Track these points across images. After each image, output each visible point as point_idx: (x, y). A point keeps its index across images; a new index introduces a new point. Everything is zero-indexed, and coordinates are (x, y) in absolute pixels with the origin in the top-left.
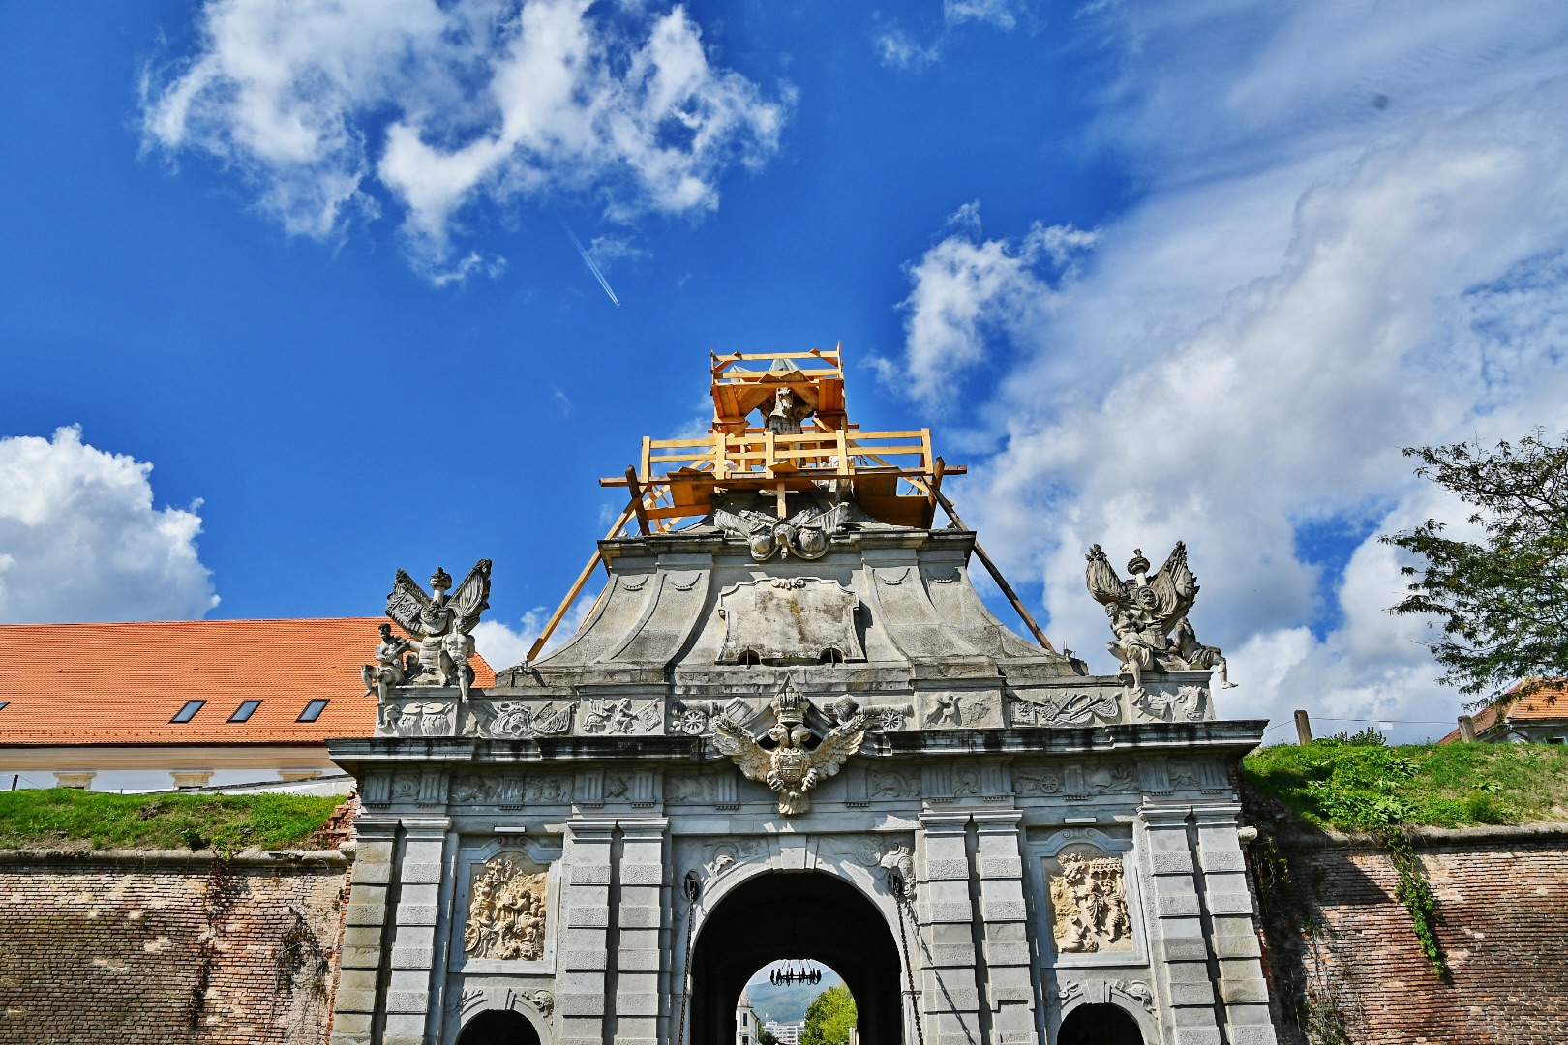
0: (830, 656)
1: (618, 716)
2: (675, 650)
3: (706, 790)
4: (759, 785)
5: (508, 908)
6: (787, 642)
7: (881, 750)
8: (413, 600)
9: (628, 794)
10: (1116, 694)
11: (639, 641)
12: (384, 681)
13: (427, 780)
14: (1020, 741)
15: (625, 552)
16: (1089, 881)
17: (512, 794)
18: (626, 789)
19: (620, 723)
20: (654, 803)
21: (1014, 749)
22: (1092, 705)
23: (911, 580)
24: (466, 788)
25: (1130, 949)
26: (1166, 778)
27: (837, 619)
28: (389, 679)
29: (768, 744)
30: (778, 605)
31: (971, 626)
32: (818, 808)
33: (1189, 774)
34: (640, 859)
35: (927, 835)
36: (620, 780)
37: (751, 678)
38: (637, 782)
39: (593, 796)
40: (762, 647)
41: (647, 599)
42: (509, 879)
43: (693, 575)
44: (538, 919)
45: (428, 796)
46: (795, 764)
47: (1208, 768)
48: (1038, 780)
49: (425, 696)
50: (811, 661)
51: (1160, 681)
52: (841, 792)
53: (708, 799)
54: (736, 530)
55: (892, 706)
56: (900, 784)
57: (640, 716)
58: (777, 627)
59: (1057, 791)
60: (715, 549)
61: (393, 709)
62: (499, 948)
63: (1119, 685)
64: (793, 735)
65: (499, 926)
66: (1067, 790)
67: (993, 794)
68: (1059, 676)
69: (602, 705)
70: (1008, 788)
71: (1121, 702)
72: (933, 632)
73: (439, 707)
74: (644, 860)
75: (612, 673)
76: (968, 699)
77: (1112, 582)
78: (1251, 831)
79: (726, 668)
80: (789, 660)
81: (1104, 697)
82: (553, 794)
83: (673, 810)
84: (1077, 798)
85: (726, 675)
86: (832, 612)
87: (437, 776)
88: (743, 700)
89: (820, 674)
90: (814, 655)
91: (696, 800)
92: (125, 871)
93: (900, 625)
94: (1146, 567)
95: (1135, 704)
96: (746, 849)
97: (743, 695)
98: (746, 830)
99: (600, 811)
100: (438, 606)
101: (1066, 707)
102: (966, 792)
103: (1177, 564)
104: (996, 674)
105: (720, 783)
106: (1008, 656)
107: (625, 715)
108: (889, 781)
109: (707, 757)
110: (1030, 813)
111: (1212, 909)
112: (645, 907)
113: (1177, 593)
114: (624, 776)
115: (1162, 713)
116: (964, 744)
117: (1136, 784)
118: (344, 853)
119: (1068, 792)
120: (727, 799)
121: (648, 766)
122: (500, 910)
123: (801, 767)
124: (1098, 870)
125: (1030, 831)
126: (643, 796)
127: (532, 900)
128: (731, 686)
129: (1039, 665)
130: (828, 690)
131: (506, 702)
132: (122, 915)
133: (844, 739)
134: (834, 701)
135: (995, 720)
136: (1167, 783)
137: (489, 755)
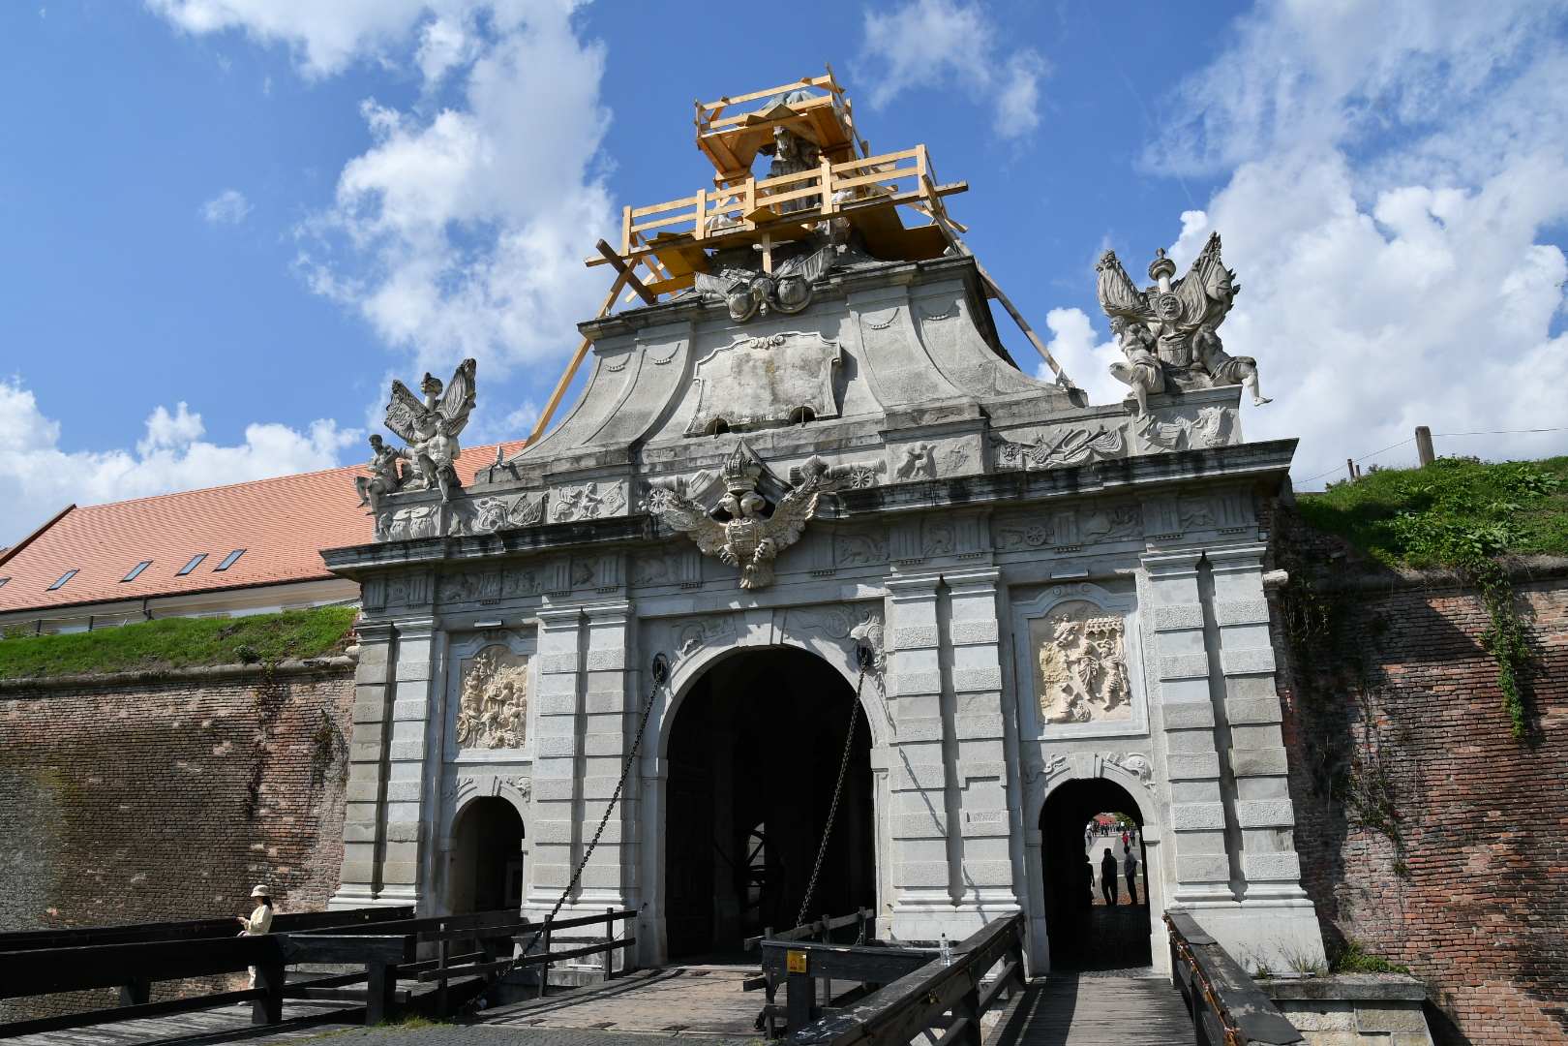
0: (804, 415)
1: (584, 501)
2: (646, 427)
3: (670, 570)
4: (715, 558)
5: (493, 700)
6: (757, 405)
7: (838, 512)
8: (407, 409)
9: (594, 580)
10: (1122, 424)
11: (614, 422)
12: (373, 491)
13: (415, 581)
14: (990, 488)
15: (605, 332)
16: (1084, 642)
17: (491, 589)
18: (591, 575)
19: (586, 508)
20: (618, 587)
21: (983, 499)
22: (1091, 440)
23: (900, 321)
24: (450, 587)
25: (1131, 717)
26: (1175, 518)
27: (814, 374)
28: (379, 489)
29: (723, 515)
30: (754, 367)
31: (965, 364)
32: (781, 580)
33: (1204, 512)
34: (605, 644)
35: (895, 602)
36: (586, 566)
37: (717, 448)
38: (602, 567)
39: (560, 585)
40: (732, 413)
41: (628, 377)
42: (495, 671)
43: (671, 347)
44: (520, 708)
45: (417, 597)
46: (747, 535)
47: (1228, 503)
48: (1023, 532)
49: (414, 501)
50: (779, 423)
51: (1174, 404)
52: (808, 560)
53: (672, 579)
54: (714, 292)
55: (862, 464)
56: (869, 547)
57: (605, 499)
58: (749, 391)
59: (1044, 543)
60: (693, 315)
61: (387, 517)
62: (487, 738)
63: (1124, 414)
64: (743, 503)
65: (486, 717)
66: (1056, 541)
67: (967, 550)
68: (1053, 411)
69: (569, 491)
70: (985, 543)
71: (1126, 434)
72: (918, 375)
73: (424, 510)
74: (609, 643)
75: (578, 459)
76: (943, 448)
77: (1125, 293)
78: (1281, 575)
79: (693, 440)
80: (757, 424)
81: (1106, 430)
82: (527, 585)
83: (639, 593)
84: (1069, 549)
85: (692, 448)
86: (808, 367)
87: (424, 578)
88: (707, 472)
89: (787, 435)
90: (783, 416)
91: (661, 580)
92: (198, 687)
93: (886, 372)
94: (1170, 269)
95: (1142, 434)
96: (713, 628)
97: (709, 467)
98: (709, 608)
99: (567, 599)
100: (427, 411)
101: (1059, 446)
102: (939, 551)
103: (1209, 260)
104: (977, 416)
105: (685, 560)
106: (998, 393)
107: (591, 500)
108: (856, 546)
109: (661, 535)
110: (1012, 570)
111: (1226, 668)
112: (611, 691)
113: (1208, 297)
114: (590, 562)
115: (1173, 442)
116: (925, 497)
117: (1140, 528)
118: (350, 657)
119: (1058, 544)
120: (691, 577)
121: (611, 549)
122: (487, 701)
123: (752, 536)
124: (1093, 630)
125: (1011, 592)
126: (607, 581)
127: (514, 691)
128: (695, 459)
129: (1029, 400)
130: (794, 453)
131: (486, 499)
132: (197, 724)
133: (799, 503)
134: (801, 463)
135: (974, 467)
136: (1176, 525)
137: (461, 552)
